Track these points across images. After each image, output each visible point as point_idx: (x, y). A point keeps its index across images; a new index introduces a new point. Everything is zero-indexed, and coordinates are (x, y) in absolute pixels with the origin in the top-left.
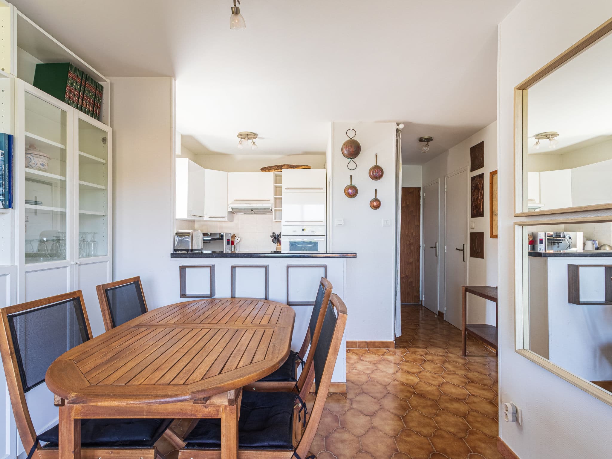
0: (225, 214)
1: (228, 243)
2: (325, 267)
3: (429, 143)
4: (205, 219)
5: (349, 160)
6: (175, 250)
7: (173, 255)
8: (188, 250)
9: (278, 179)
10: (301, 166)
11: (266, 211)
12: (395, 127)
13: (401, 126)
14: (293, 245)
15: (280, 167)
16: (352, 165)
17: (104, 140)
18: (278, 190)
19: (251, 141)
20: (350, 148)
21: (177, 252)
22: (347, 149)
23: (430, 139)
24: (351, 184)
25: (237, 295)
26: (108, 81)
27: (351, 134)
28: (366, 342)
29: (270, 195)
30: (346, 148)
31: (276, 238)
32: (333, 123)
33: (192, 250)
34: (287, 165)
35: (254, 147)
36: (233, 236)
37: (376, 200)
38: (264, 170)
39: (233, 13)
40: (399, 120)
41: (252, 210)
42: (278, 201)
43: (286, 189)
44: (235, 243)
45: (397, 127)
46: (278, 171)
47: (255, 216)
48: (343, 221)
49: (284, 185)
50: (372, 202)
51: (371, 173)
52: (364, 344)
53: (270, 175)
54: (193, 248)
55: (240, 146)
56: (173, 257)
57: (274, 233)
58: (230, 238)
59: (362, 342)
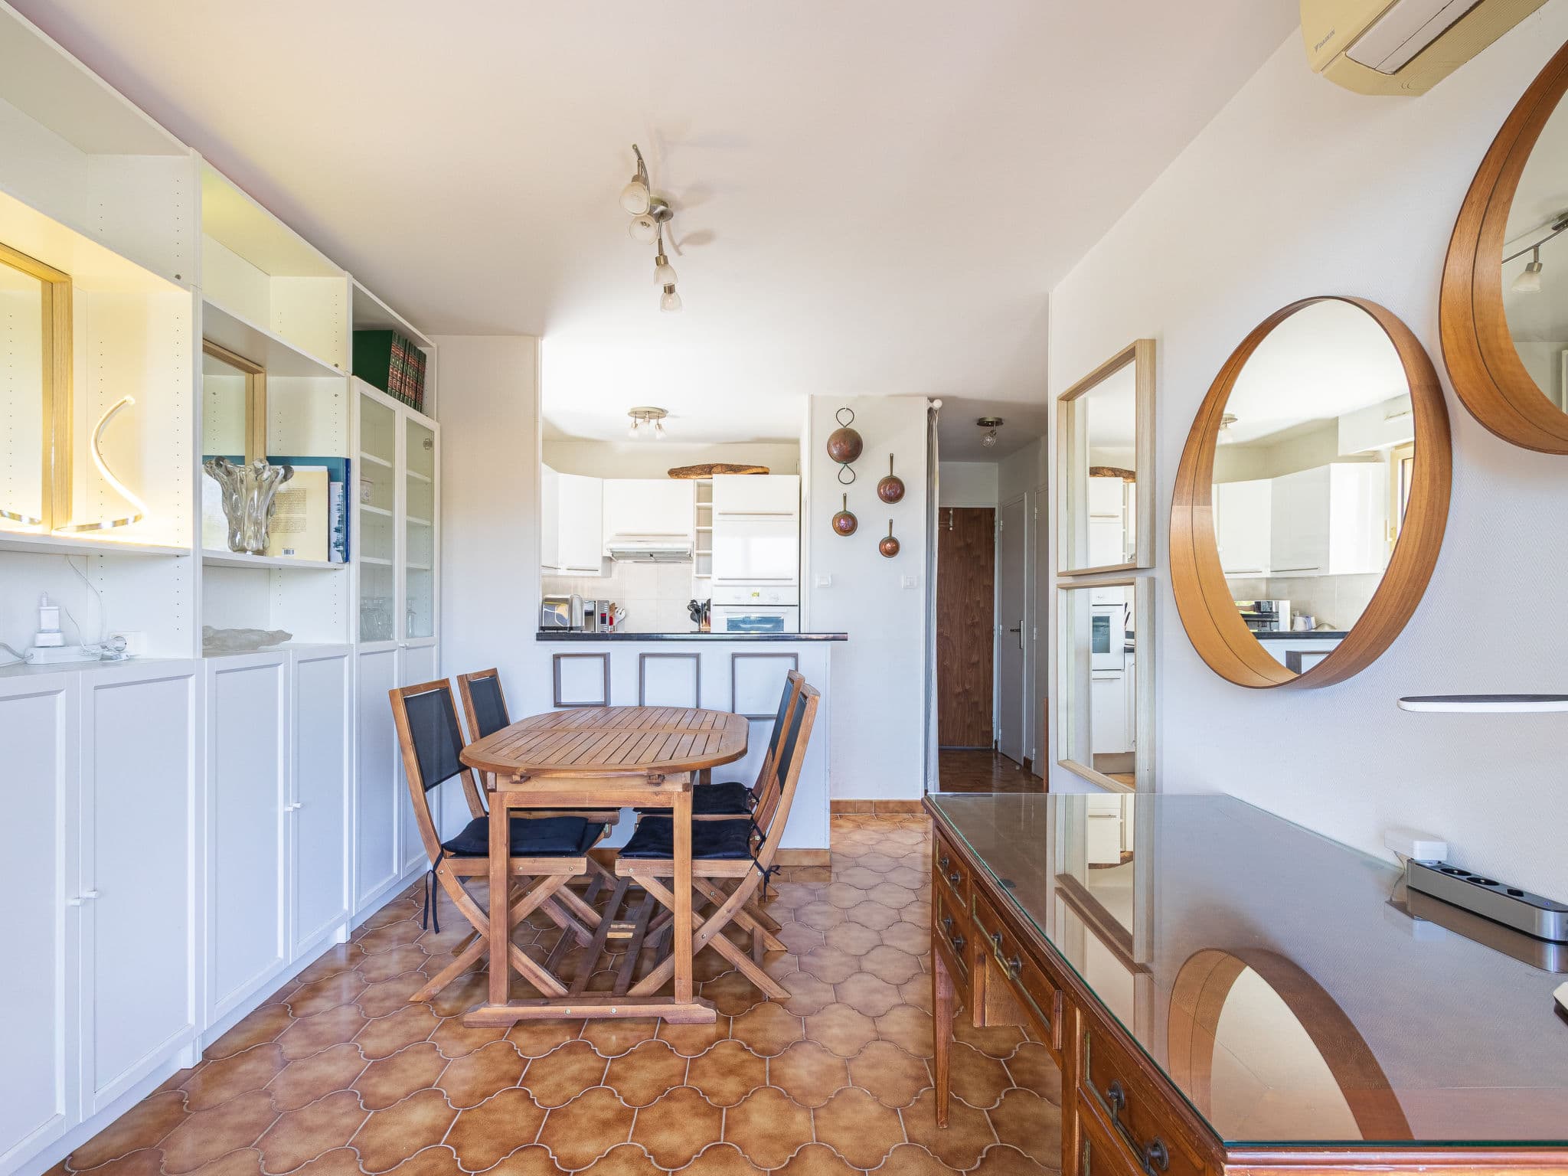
0: (598, 563)
1: (603, 621)
2: (795, 656)
3: (998, 429)
4: (560, 573)
5: (842, 465)
6: (542, 628)
7: (540, 637)
8: (565, 628)
9: (705, 494)
10: (749, 467)
11: (680, 556)
12: (925, 405)
13: (937, 404)
14: (733, 624)
15: (708, 469)
16: (847, 476)
17: (429, 444)
18: (704, 515)
19: (654, 422)
20: (842, 444)
21: (546, 631)
22: (838, 446)
23: (999, 422)
24: (845, 510)
25: (648, 703)
26: (434, 345)
27: (845, 418)
28: (871, 802)
29: (686, 524)
30: (835, 444)
31: (700, 612)
32: (812, 397)
33: (571, 628)
34: (722, 465)
35: (659, 435)
36: (613, 607)
37: (891, 539)
38: (675, 473)
39: (665, 292)
40: (932, 392)
41: (651, 556)
42: (705, 536)
43: (720, 514)
44: (615, 622)
45: (931, 405)
46: (705, 476)
47: (655, 566)
48: (830, 579)
49: (717, 505)
50: (883, 543)
51: (882, 491)
52: (869, 805)
53: (689, 485)
54: (574, 625)
55: (633, 433)
56: (542, 640)
57: (693, 601)
58: (606, 610)
59: (865, 802)
